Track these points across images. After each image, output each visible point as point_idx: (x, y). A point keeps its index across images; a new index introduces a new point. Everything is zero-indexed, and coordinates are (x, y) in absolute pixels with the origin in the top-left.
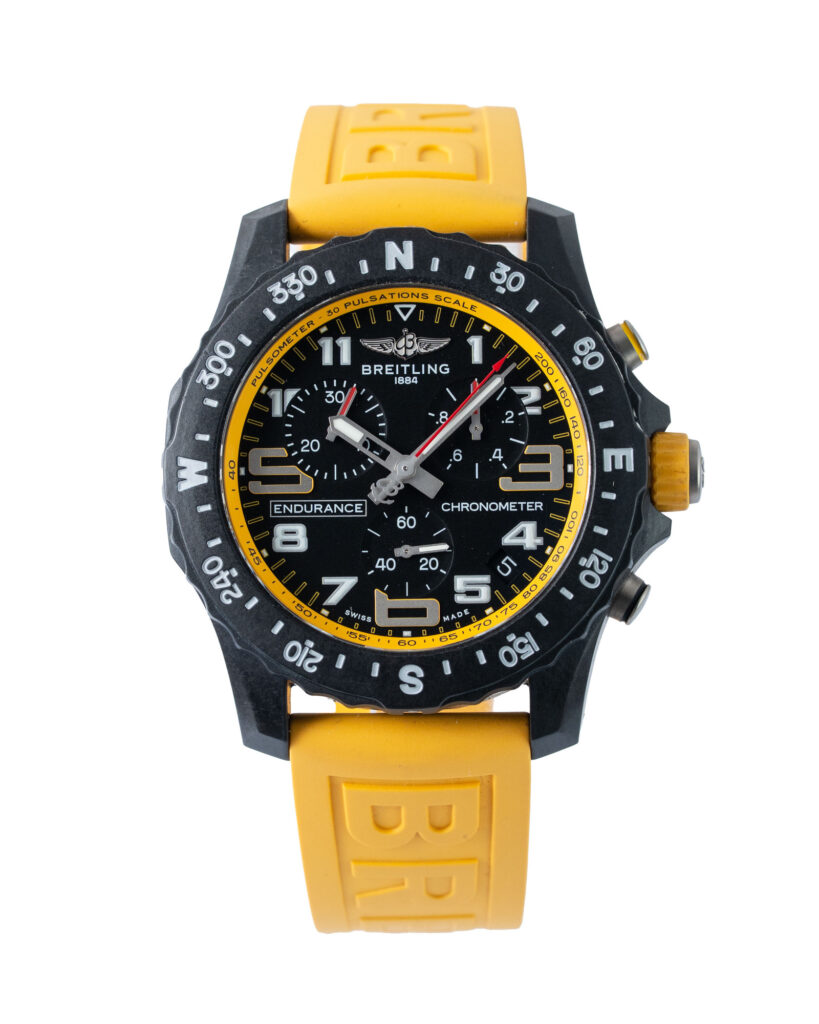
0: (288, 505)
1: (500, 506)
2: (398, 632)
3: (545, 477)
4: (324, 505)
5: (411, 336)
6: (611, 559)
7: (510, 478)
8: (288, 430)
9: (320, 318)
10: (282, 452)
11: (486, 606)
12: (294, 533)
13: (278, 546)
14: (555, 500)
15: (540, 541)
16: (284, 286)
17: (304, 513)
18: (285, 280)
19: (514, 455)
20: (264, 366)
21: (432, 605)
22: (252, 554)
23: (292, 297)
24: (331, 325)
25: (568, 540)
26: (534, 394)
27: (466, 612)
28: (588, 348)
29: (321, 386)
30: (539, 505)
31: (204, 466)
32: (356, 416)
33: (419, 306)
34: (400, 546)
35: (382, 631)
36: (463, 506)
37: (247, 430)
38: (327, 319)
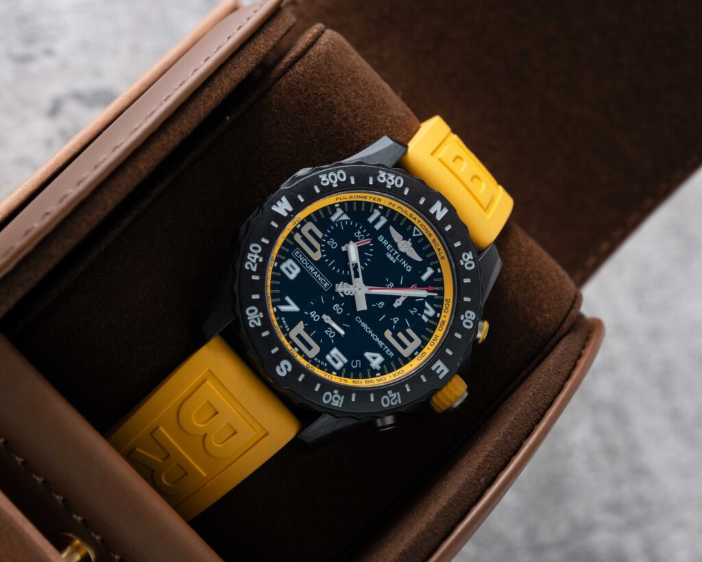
0: (303, 256)
1: (377, 340)
2: (294, 345)
3: (405, 347)
4: (315, 270)
5: (409, 243)
6: (400, 402)
7: (391, 333)
8: (330, 229)
9: (385, 201)
10: (320, 235)
11: (335, 370)
12: (294, 268)
13: (283, 267)
14: (399, 359)
15: (379, 368)
16: (387, 176)
18: (389, 174)
19: (401, 327)
20: (347, 197)
21: (316, 349)
22: (272, 260)
23: (385, 183)
24: (385, 208)
25: (389, 378)
26: (431, 312)
27: (326, 365)
28: (470, 317)
29: (359, 226)
30: (392, 354)
31: (290, 209)
32: (361, 250)
33: (424, 236)
34: (327, 315)
35: (288, 339)
36: (364, 325)
37: (316, 213)
38: (387, 205)
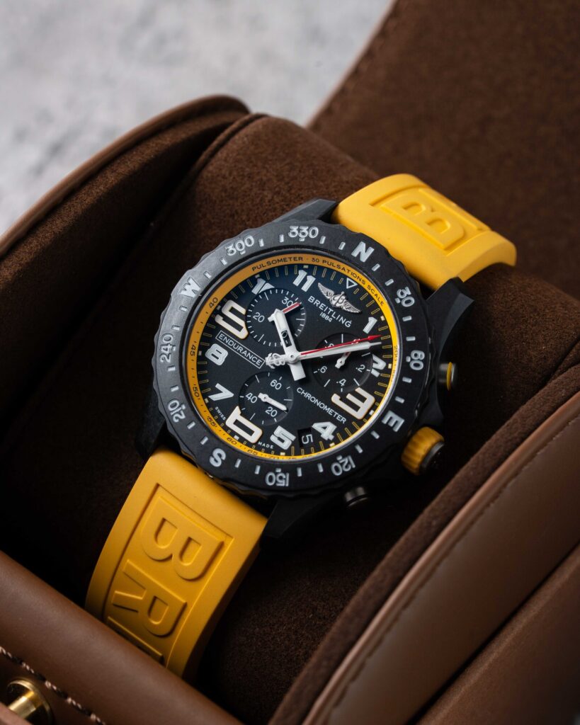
0: (228, 338)
1: (325, 407)
2: (233, 434)
3: (356, 408)
4: (244, 350)
5: (344, 297)
6: (354, 466)
7: (339, 397)
10: (242, 311)
11: (283, 450)
12: (221, 353)
13: (209, 355)
14: (353, 423)
15: (331, 437)
16: (299, 230)
17: (232, 347)
18: (302, 228)
19: (350, 388)
20: (265, 264)
21: (258, 432)
22: (192, 349)
23: (298, 237)
24: (311, 266)
26: (381, 364)
27: (272, 447)
28: (419, 357)
30: (344, 420)
31: (198, 289)
32: (289, 317)
33: (359, 286)
34: (263, 393)
35: (226, 429)
36: (308, 395)
37: (236, 289)
38: (311, 262)
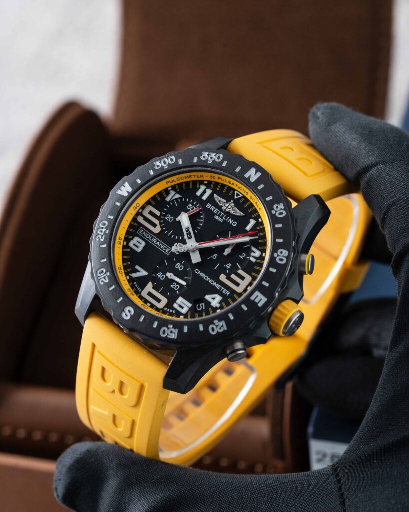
0: (146, 233)
1: (215, 284)
2: (146, 302)
3: (237, 285)
4: (158, 241)
5: (232, 205)
7: (225, 277)
8: (167, 208)
9: (207, 177)
10: (158, 213)
11: (182, 314)
12: (140, 244)
13: (131, 244)
14: (235, 296)
15: (218, 306)
17: (148, 239)
19: (234, 270)
20: (175, 180)
21: (164, 301)
22: (119, 239)
24: (209, 182)
26: (257, 254)
27: (174, 312)
28: (283, 254)
30: (228, 293)
32: (192, 219)
33: (244, 197)
34: (170, 273)
35: (141, 298)
36: (202, 275)
37: (154, 198)
38: (209, 179)
